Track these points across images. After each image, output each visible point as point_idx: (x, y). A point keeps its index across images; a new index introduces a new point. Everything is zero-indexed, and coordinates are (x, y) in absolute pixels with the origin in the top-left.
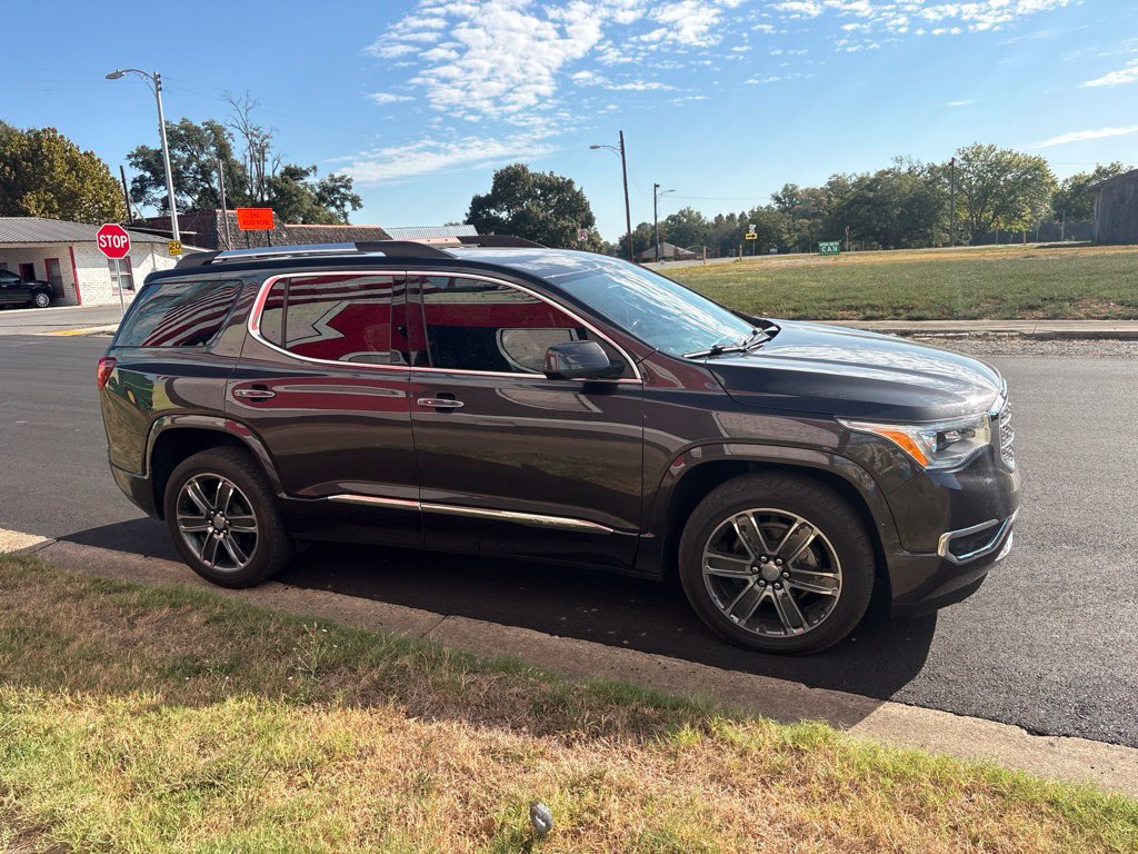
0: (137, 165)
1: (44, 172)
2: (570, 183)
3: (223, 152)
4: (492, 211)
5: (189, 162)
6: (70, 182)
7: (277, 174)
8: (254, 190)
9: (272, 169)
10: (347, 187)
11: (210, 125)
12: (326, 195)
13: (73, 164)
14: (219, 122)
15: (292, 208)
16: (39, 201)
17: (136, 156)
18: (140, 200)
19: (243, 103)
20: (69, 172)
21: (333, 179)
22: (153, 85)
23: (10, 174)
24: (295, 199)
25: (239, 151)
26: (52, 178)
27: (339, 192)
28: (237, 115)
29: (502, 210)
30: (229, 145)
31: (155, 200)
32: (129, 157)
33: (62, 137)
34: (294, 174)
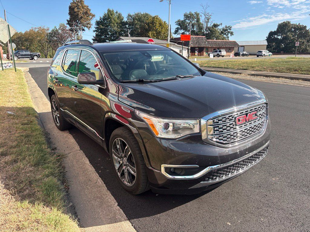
0: (177, 24)
1: (154, 27)
2: (305, 27)
3: (198, 20)
4: (276, 36)
5: (190, 23)
6: (159, 29)
7: (211, 26)
8: (204, 30)
9: (210, 25)
10: (230, 29)
11: (196, 13)
12: (223, 32)
13: (160, 24)
14: (198, 12)
15: (213, 35)
16: (152, 33)
17: (177, 22)
18: (176, 33)
19: (205, 7)
20: (159, 26)
21: (226, 27)
22: (169, 2)
23: (147, 27)
24: (214, 33)
25: (202, 20)
26: (156, 28)
27: (227, 31)
28: (203, 10)
29: (279, 36)
30: (200, 18)
31: (180, 33)
32: (176, 22)
33: (159, 18)
34: (215, 26)
